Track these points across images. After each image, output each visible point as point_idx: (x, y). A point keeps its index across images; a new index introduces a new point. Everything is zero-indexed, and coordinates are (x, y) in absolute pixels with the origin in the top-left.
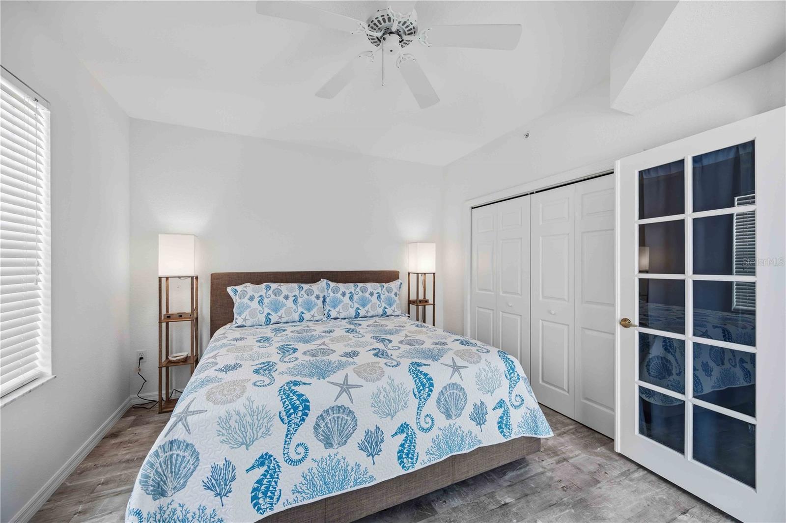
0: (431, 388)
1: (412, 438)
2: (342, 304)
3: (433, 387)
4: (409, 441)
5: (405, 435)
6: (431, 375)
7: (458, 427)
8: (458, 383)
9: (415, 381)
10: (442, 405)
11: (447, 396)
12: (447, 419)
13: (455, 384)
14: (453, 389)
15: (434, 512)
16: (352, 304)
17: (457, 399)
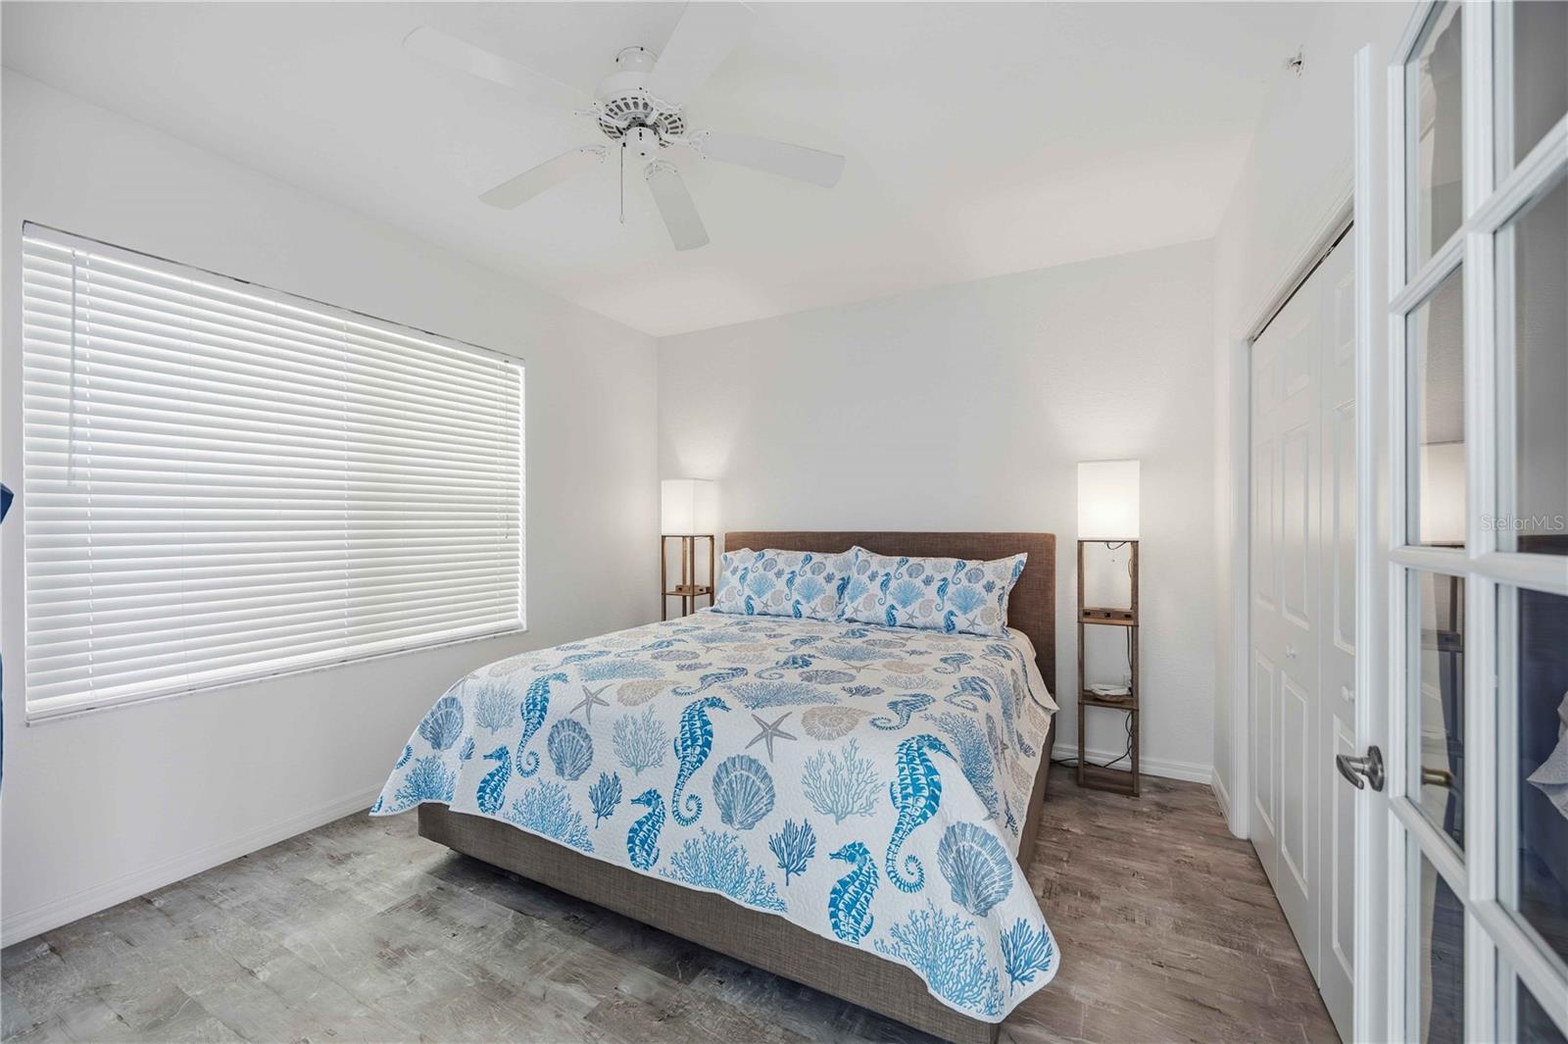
0: (706, 749)
1: (658, 822)
2: (920, 600)
3: (710, 749)
4: (653, 823)
5: (650, 810)
6: (714, 728)
7: (740, 847)
8: (762, 763)
9: (683, 727)
10: (723, 791)
11: (734, 778)
12: (723, 820)
13: (755, 761)
14: (749, 770)
15: (688, 978)
16: (940, 602)
17: (753, 795)
